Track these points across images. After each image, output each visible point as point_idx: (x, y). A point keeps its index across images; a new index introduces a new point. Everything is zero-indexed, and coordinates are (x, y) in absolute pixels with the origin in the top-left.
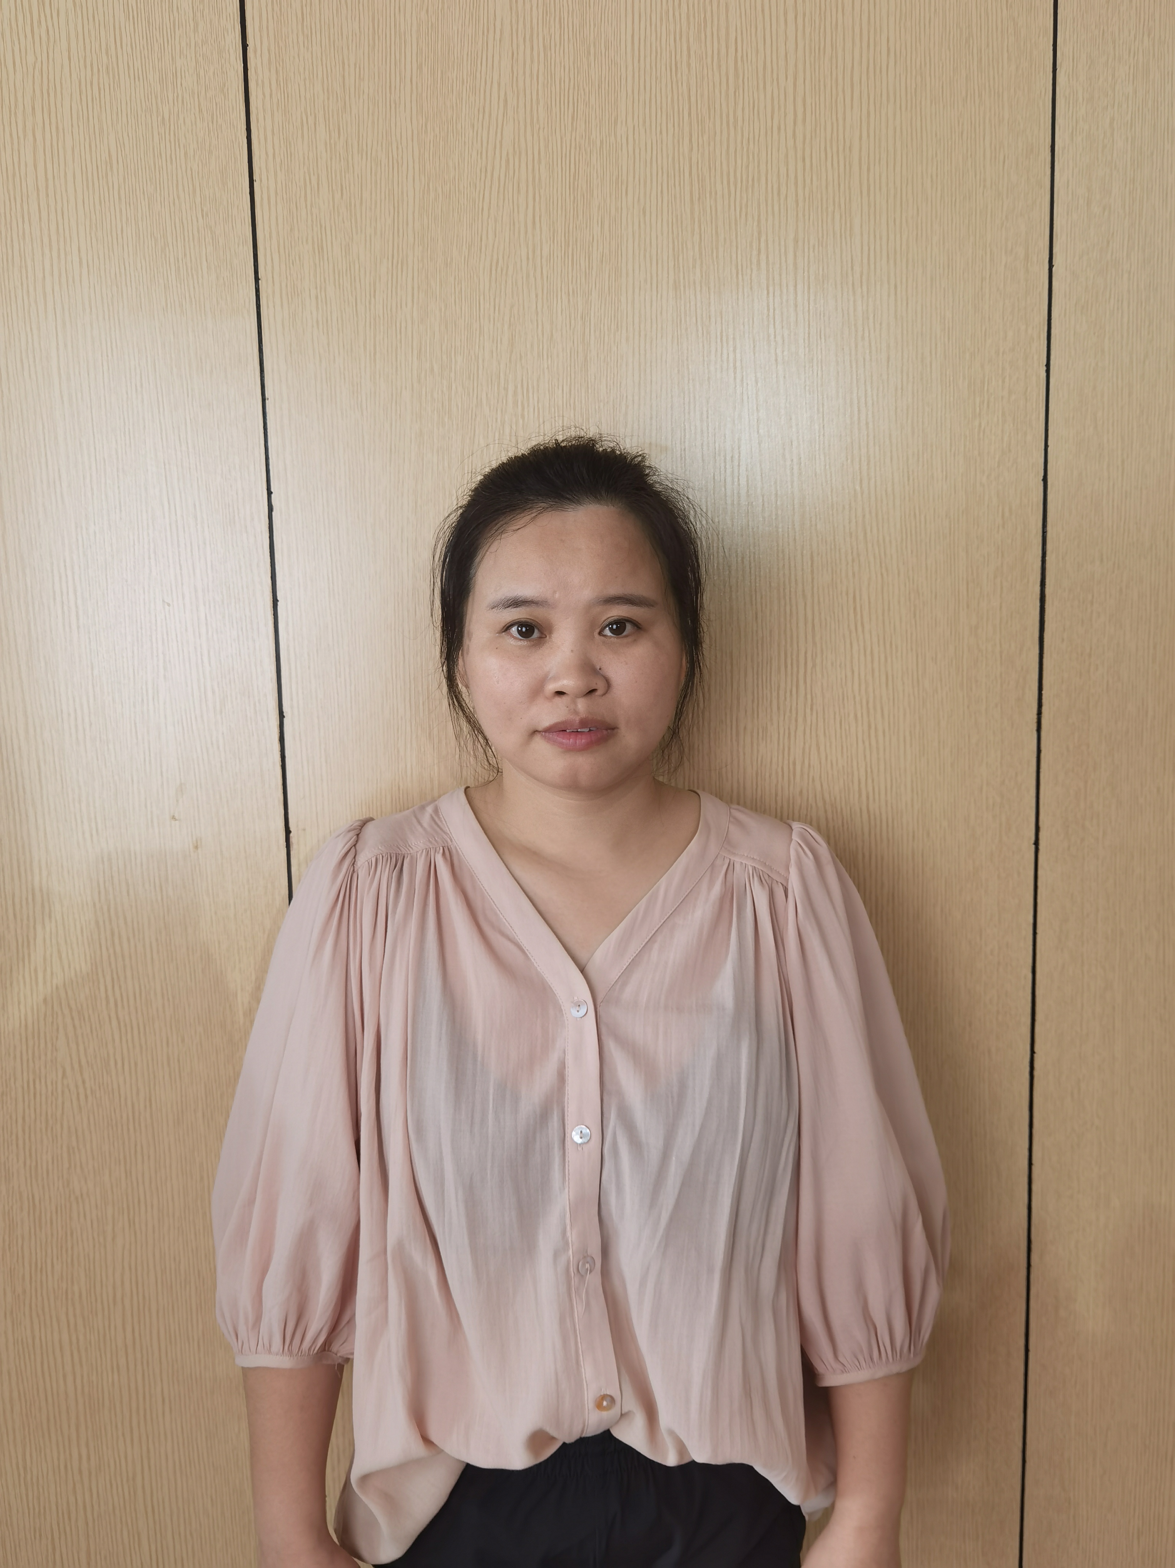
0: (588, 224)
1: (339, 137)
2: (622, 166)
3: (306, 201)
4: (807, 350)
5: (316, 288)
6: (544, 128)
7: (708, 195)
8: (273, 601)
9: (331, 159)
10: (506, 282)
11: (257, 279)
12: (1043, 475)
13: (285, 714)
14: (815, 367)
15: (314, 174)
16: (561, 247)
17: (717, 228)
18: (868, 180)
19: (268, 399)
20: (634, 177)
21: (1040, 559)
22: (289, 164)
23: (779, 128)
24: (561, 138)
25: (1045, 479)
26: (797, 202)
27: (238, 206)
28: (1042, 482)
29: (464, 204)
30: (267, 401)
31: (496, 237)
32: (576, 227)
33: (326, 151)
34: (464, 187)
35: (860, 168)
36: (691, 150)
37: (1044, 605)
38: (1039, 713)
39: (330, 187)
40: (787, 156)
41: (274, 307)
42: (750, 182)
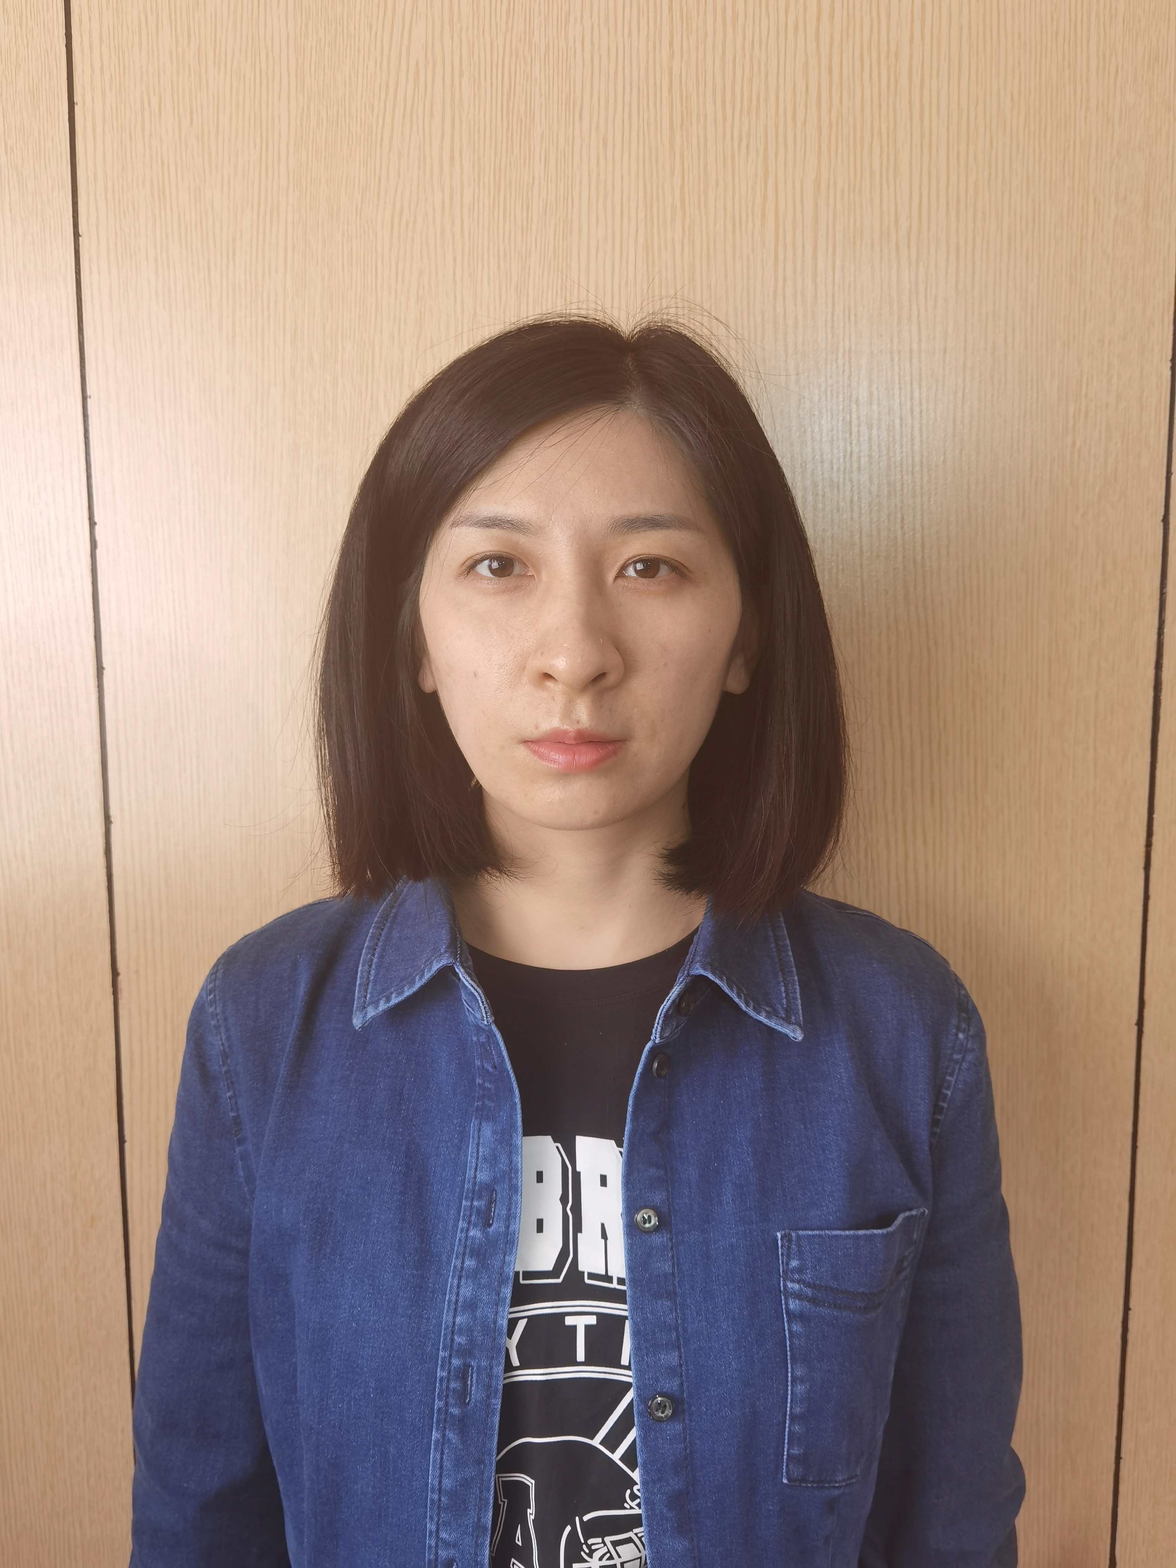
0: (527, 159)
1: (189, 44)
2: (575, 80)
3: (143, 129)
4: (830, 337)
5: (155, 247)
6: (467, 29)
7: (694, 120)
8: (98, 669)
9: (178, 73)
10: (413, 240)
11: (77, 235)
12: (1162, 513)
13: (112, 819)
14: (840, 361)
15: (154, 94)
16: (489, 192)
17: (706, 165)
18: (921, 99)
19: (90, 397)
20: (592, 96)
21: (1155, 631)
22: (122, 80)
23: (796, 28)
24: (492, 42)
25: (1166, 520)
26: (820, 129)
27: (53, 140)
28: (1161, 524)
29: (356, 133)
30: (89, 400)
31: (399, 177)
32: (510, 164)
33: (172, 63)
34: (357, 110)
35: (911, 82)
36: (672, 56)
37: (1160, 696)
38: (1149, 845)
39: (176, 111)
40: (806, 64)
41: (99, 273)
42: (754, 102)
